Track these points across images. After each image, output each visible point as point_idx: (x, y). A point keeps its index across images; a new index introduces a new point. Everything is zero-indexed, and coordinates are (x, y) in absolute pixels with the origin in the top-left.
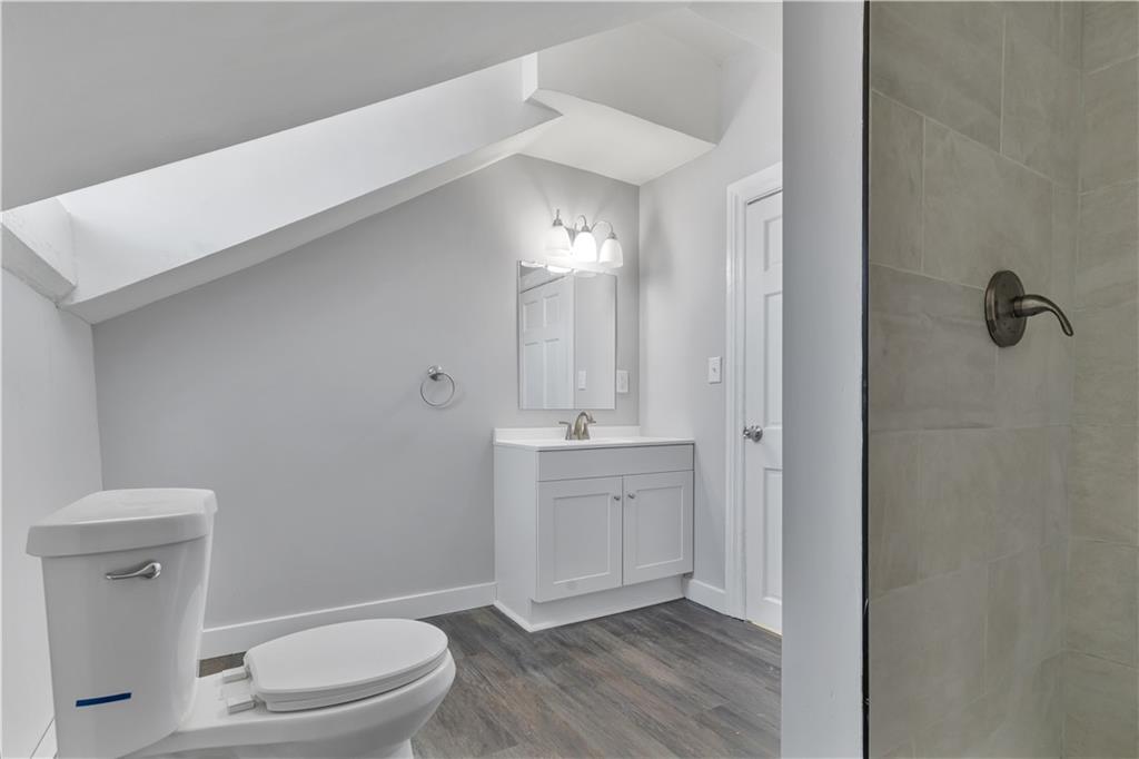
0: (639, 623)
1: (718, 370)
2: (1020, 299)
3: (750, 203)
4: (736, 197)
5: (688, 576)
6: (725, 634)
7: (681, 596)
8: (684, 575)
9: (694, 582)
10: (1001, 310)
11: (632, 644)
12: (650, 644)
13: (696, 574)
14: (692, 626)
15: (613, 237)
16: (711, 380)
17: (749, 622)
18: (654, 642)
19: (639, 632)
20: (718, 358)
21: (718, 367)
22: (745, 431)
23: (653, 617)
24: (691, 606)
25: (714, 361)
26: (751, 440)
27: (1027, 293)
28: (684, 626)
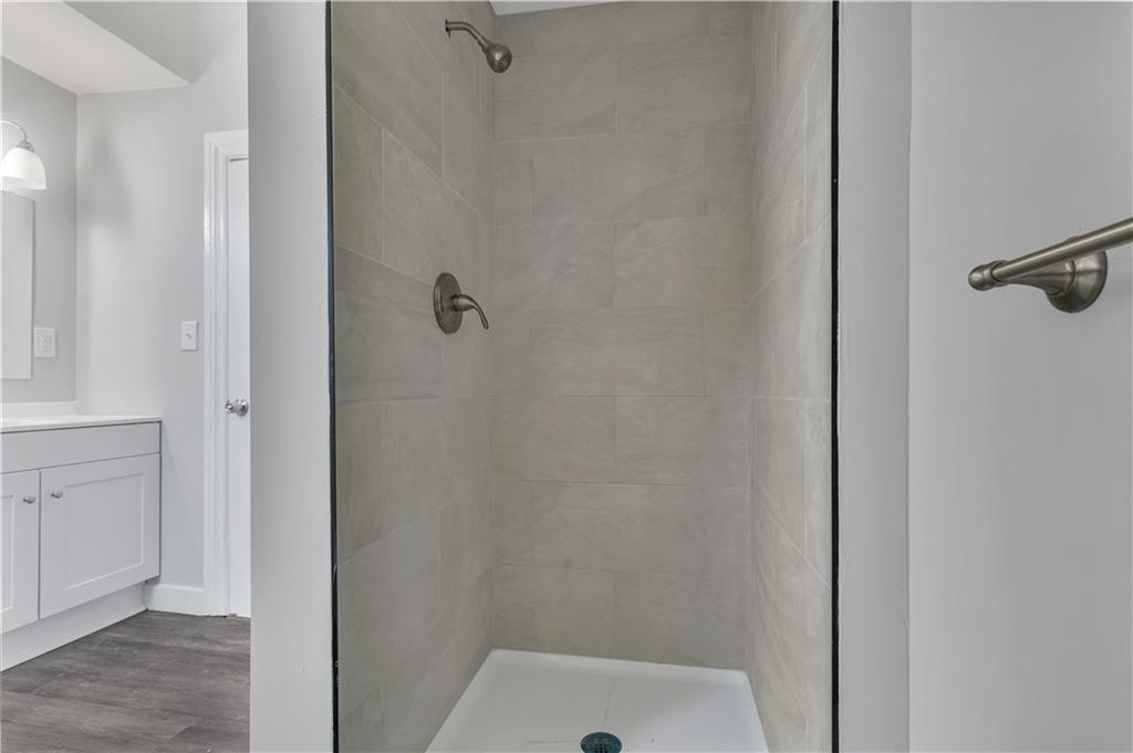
0: (69, 662)
1: (194, 336)
2: (456, 297)
3: (232, 160)
4: (216, 149)
5: (151, 582)
6: (202, 638)
7: (143, 609)
8: (146, 581)
9: (159, 589)
10: (444, 304)
11: (55, 695)
12: (86, 685)
13: (162, 578)
14: (155, 642)
15: (27, 146)
16: (183, 348)
17: (234, 616)
18: (92, 681)
19: (67, 676)
20: (194, 323)
21: (193, 332)
22: (227, 405)
23: (94, 648)
24: (154, 617)
25: (188, 326)
26: (235, 415)
27: (463, 293)
28: (143, 646)
